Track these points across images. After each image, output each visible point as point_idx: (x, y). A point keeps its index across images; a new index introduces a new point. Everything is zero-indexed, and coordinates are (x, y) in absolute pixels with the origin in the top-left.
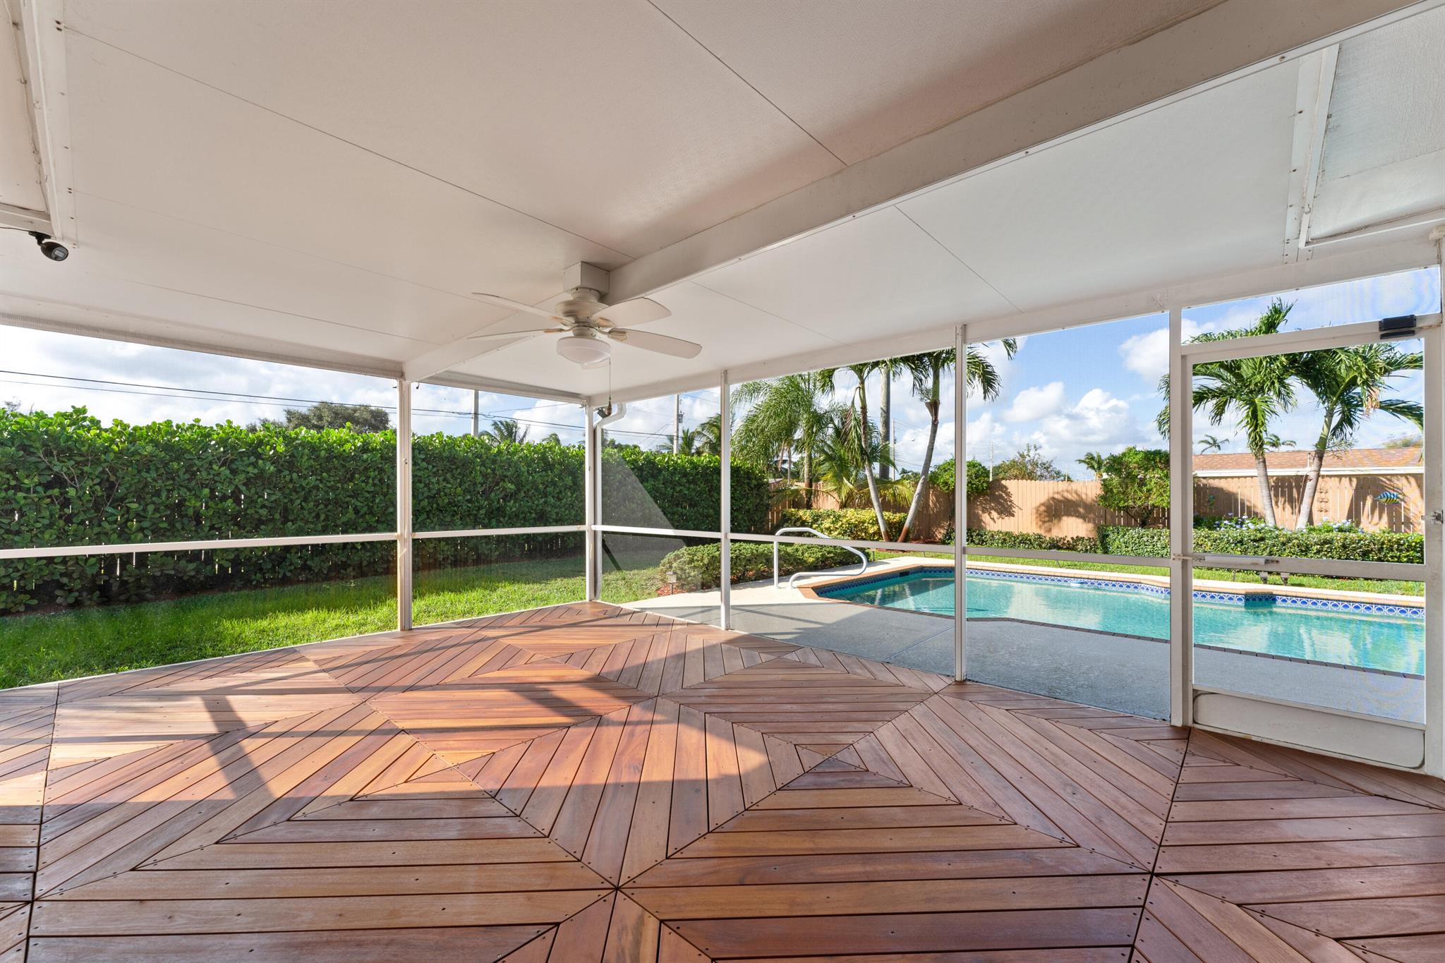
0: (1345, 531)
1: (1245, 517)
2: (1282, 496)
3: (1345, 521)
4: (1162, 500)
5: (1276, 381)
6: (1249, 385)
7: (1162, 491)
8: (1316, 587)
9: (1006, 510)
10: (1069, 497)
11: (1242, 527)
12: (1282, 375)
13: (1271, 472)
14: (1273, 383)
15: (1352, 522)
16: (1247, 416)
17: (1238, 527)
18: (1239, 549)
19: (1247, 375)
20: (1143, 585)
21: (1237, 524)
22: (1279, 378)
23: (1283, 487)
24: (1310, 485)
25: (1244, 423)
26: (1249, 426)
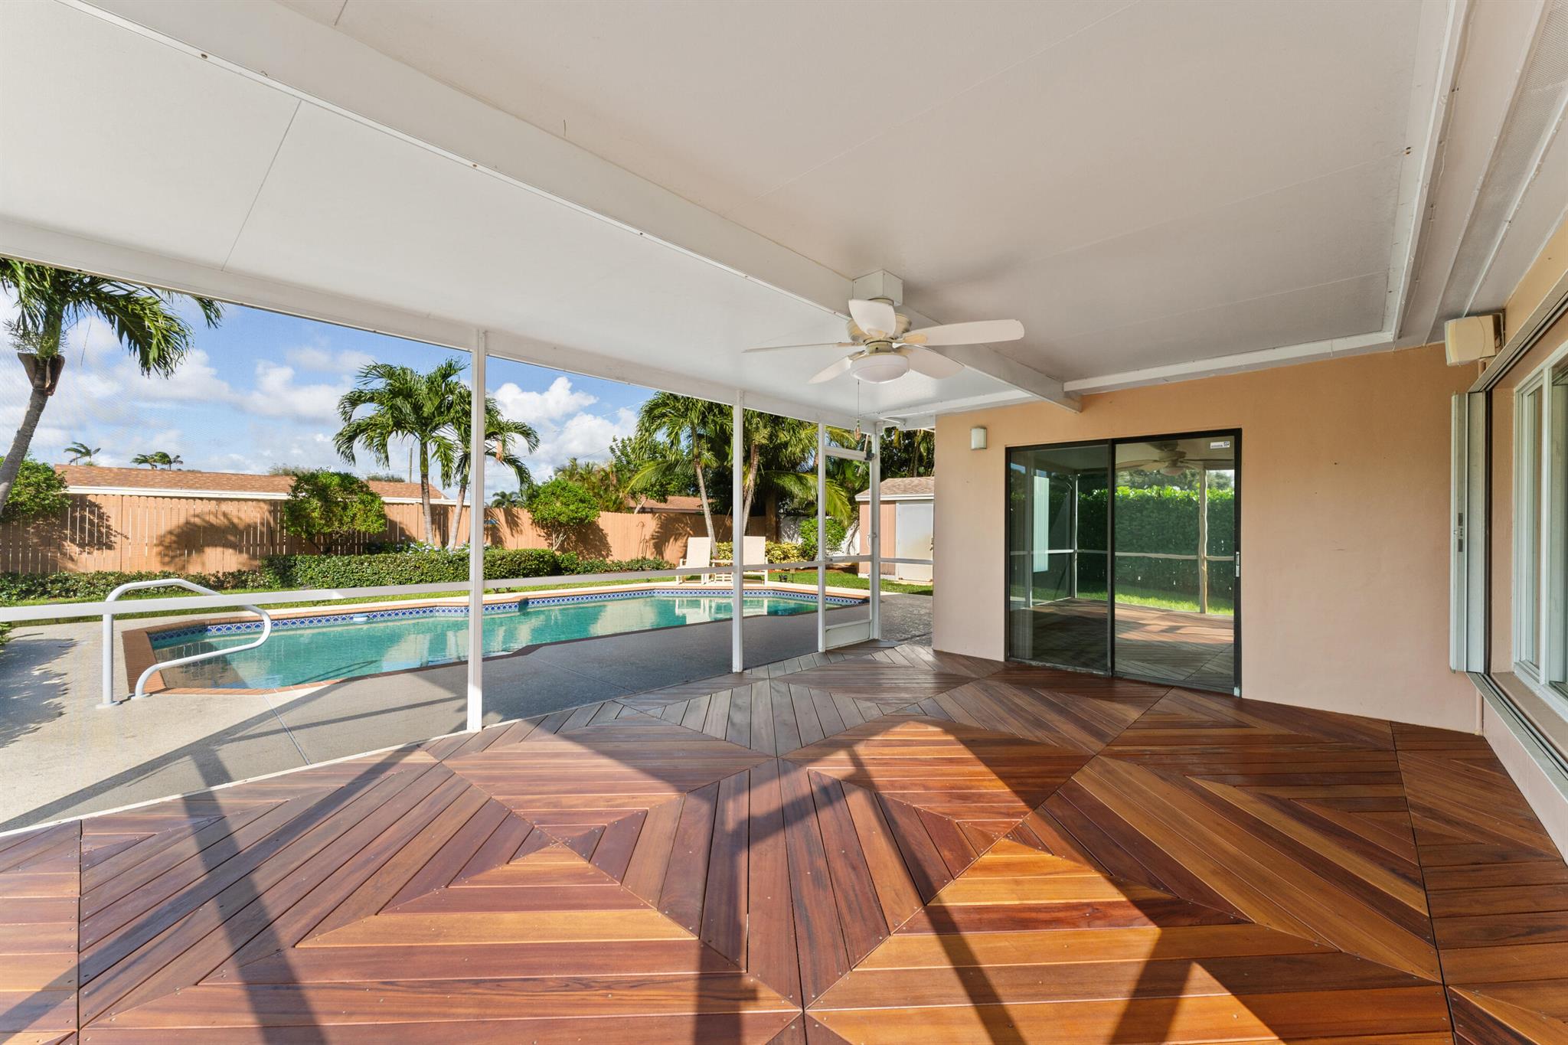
9: (99, 539)
10: (212, 519)
20: (437, 608)
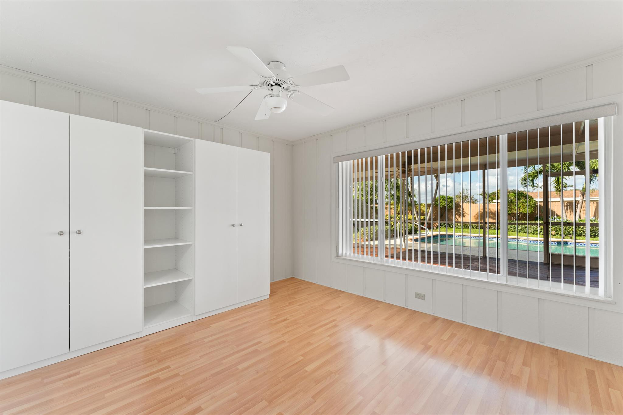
0: (593, 221)
1: (555, 216)
2: (570, 209)
3: (593, 218)
4: (525, 210)
5: (566, 168)
6: (557, 169)
7: (524, 207)
8: (582, 240)
11: (554, 220)
12: (568, 165)
13: (565, 199)
14: (565, 168)
15: (596, 218)
16: (555, 180)
17: (553, 220)
18: (554, 228)
19: (556, 165)
21: (553, 219)
22: (567, 167)
23: (570, 205)
24: (579, 205)
25: (554, 182)
26: (555, 183)
